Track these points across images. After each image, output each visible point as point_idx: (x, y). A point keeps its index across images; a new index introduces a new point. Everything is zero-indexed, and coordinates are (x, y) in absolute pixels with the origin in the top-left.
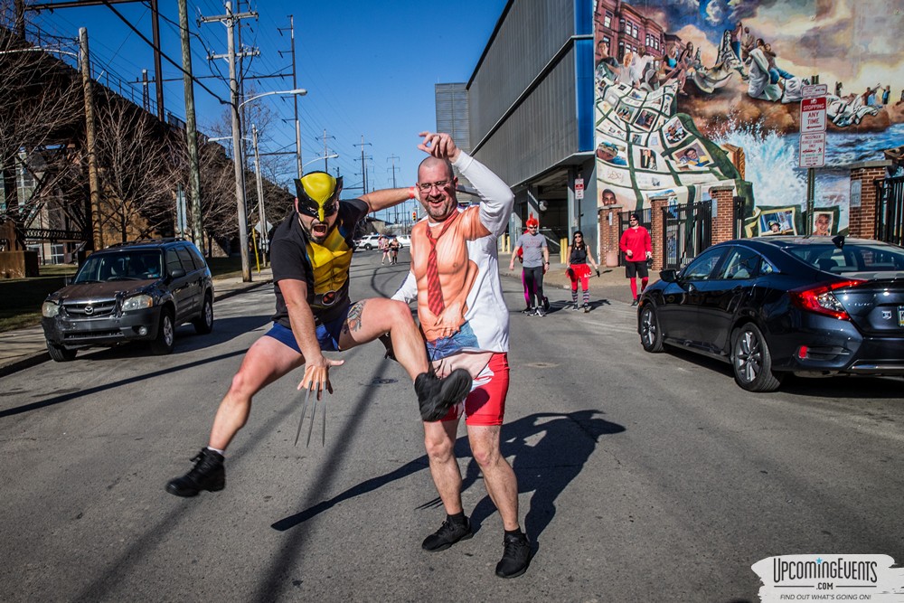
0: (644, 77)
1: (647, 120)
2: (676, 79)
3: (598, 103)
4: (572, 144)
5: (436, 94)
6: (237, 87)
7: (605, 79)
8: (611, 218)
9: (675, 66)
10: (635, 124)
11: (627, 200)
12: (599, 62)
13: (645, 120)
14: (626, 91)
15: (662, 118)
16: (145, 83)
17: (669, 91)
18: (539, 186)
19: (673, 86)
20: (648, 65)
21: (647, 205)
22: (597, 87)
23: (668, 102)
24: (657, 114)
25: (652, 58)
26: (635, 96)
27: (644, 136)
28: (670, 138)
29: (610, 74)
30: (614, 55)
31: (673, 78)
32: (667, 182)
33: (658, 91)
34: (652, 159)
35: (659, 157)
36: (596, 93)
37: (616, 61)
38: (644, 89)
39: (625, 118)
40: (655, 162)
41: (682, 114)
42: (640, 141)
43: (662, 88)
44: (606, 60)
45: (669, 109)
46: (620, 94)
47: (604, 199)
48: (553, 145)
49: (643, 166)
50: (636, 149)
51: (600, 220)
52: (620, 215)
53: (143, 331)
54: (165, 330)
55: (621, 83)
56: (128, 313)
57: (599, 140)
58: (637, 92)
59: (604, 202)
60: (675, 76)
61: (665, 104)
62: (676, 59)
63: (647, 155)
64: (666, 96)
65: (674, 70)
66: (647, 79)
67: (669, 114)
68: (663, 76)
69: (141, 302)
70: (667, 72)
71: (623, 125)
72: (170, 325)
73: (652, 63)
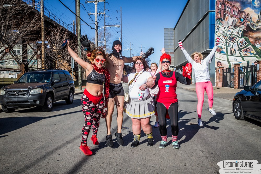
0: (232, 24)
1: (233, 39)
2: (243, 25)
3: (216, 33)
4: (207, 47)
5: (164, 31)
6: (98, 24)
7: (219, 25)
8: (220, 71)
9: (243, 21)
10: (228, 40)
11: (226, 65)
12: (217, 20)
13: (232, 39)
14: (226, 29)
15: (238, 38)
16: (74, 25)
17: (241, 29)
19: (242, 28)
20: (234, 21)
21: (232, 67)
22: (216, 27)
23: (240, 33)
24: (236, 37)
25: (235, 18)
26: (229, 31)
27: (232, 44)
28: (241, 45)
29: (221, 23)
30: (222, 17)
31: (242, 25)
32: (239, 59)
33: (237, 29)
34: (234, 52)
35: (237, 51)
36: (216, 29)
37: (223, 19)
38: (232, 28)
39: (225, 38)
40: (235, 53)
41: (245, 37)
42: (230, 46)
43: (238, 28)
44: (219, 19)
45: (240, 35)
46: (224, 30)
47: (218, 64)
48: (201, 47)
49: (231, 54)
50: (229, 48)
51: (216, 71)
52: (223, 70)
53: (38, 102)
54: (48, 102)
55: (224, 26)
56: (32, 95)
58: (230, 29)
59: (217, 66)
60: (243, 24)
61: (239, 34)
62: (244, 19)
63: (232, 50)
64: (240, 31)
65: (243, 22)
66: (233, 25)
67: (240, 37)
68: (239, 24)
69: (38, 91)
70: (240, 23)
71: (225, 40)
72: (51, 101)
73: (235, 20)
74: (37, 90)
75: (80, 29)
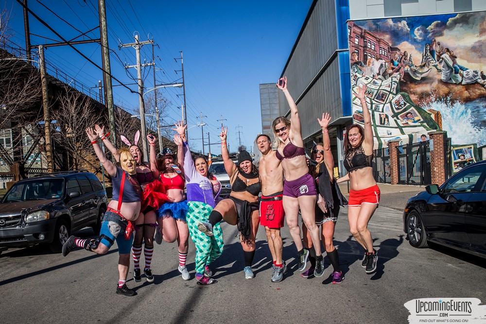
0: (380, 72)
1: (382, 97)
2: (398, 73)
3: (353, 88)
4: (338, 112)
5: (260, 89)
6: (142, 83)
7: (357, 74)
9: (398, 65)
10: (375, 99)
12: (353, 64)
13: (381, 97)
14: (369, 80)
15: (391, 96)
16: (100, 88)
17: (394, 79)
18: (320, 138)
19: (397, 76)
20: (382, 65)
21: (385, 146)
22: (352, 79)
23: (394, 86)
24: (388, 93)
25: (384, 61)
26: (375, 83)
27: (381, 106)
28: (397, 107)
29: (360, 71)
30: (362, 60)
31: (396, 72)
32: (396, 133)
33: (388, 80)
34: (386, 120)
35: (390, 118)
36: (352, 82)
37: (363, 64)
38: (379, 79)
39: (369, 96)
40: (388, 121)
41: (403, 93)
42: (379, 109)
43: (390, 78)
44: (357, 63)
45: (395, 90)
46: (366, 82)
49: (381, 123)
50: (377, 114)
53: (42, 237)
54: (60, 235)
55: (366, 76)
56: (31, 224)
57: (355, 109)
58: (376, 81)
60: (398, 71)
61: (393, 87)
62: (398, 61)
63: (383, 117)
64: (393, 83)
65: (397, 67)
66: (381, 73)
67: (395, 93)
68: (390, 71)
69: (41, 215)
70: (393, 69)
71: (368, 100)
72: (66, 231)
73: (384, 64)
74: (39, 214)
75: (112, 95)
